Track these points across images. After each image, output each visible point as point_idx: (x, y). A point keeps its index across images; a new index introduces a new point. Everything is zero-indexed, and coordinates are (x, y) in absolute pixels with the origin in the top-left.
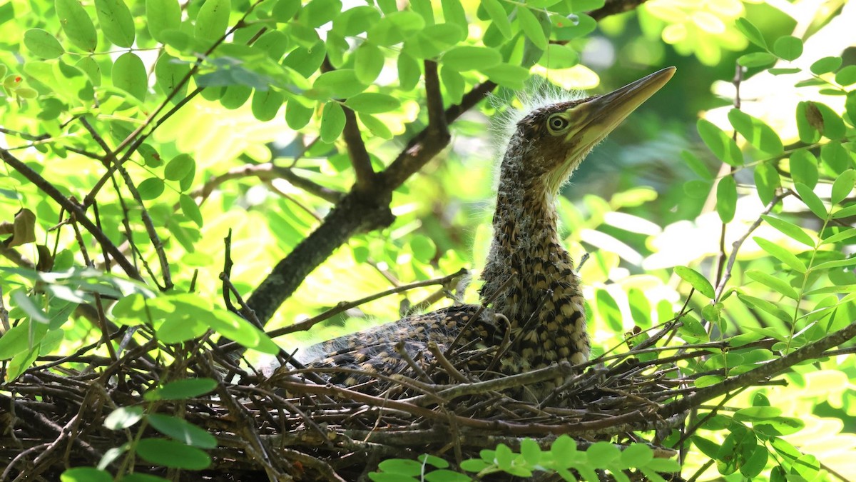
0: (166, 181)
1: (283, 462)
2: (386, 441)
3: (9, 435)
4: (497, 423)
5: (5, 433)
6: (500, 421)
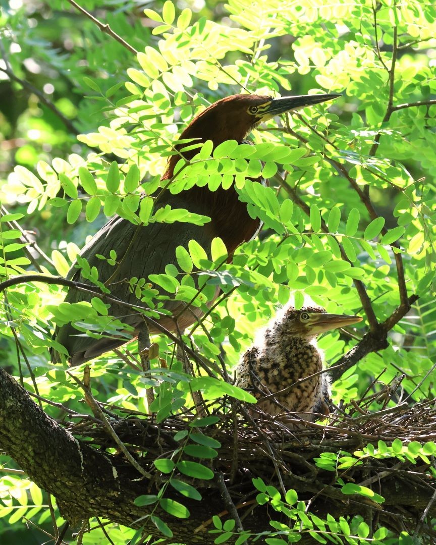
0: (222, 329)
2: (331, 445)
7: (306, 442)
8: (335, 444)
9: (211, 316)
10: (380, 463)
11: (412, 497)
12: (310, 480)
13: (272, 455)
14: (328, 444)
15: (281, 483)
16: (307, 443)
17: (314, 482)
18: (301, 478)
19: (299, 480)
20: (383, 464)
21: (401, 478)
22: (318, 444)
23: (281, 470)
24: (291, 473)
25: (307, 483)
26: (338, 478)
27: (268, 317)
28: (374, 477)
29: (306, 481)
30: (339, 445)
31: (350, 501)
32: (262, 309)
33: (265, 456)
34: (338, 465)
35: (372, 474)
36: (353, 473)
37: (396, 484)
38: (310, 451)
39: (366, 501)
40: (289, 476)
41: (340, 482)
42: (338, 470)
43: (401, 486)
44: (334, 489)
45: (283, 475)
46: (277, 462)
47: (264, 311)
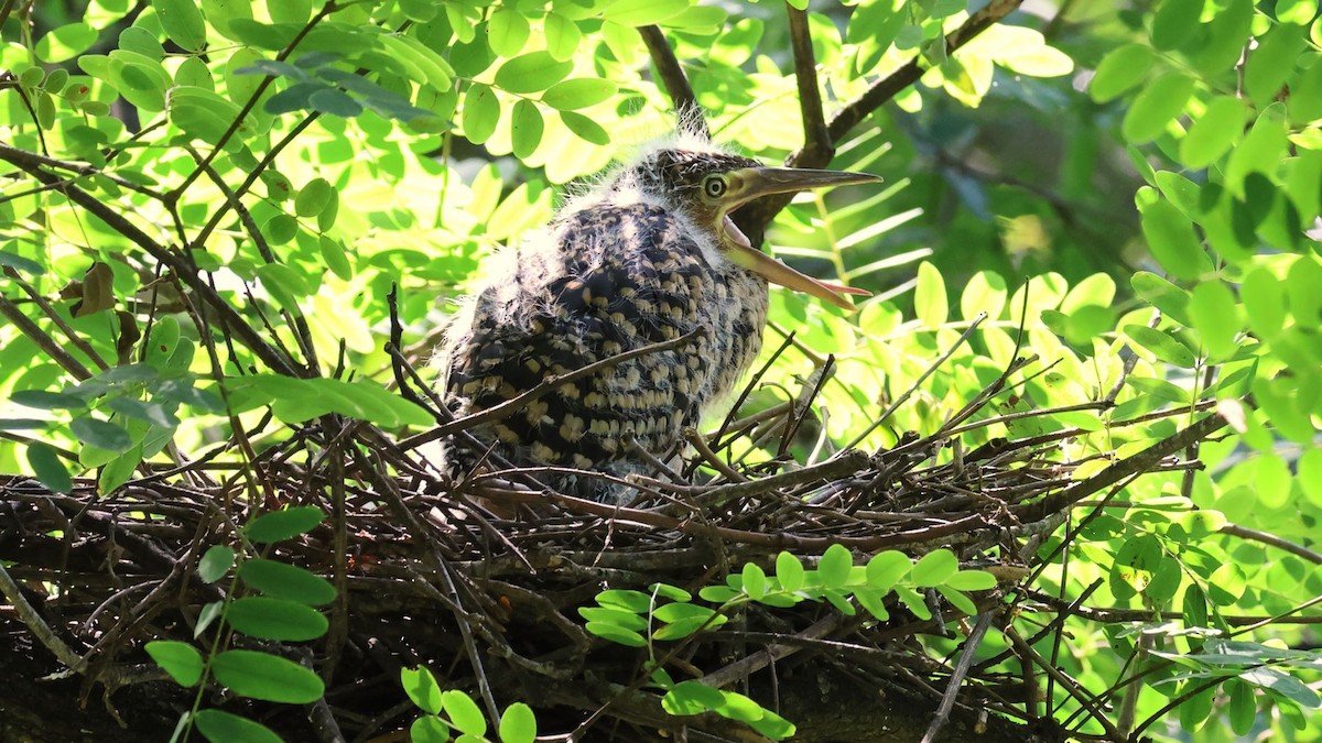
0: (299, 218)
1: (483, 599)
2: (629, 565)
3: (106, 570)
4: (781, 537)
5: (101, 568)
6: (785, 534)
7: (552, 558)
8: (640, 563)
9: (265, 180)
10: (773, 619)
11: (869, 718)
12: (567, 672)
13: (453, 596)
14: (619, 565)
15: (483, 682)
16: (556, 559)
17: (580, 677)
18: (538, 667)
19: (532, 672)
20: (783, 622)
21: (838, 663)
22: (589, 562)
23: (483, 644)
24: (510, 651)
25: (558, 681)
26: (654, 669)
27: (391, 177)
28: (754, 656)
29: (555, 676)
30: (651, 565)
31: (689, 733)
32: (377, 153)
33: (432, 600)
34: (654, 629)
35: (751, 648)
36: (694, 650)
37: (820, 680)
38: (568, 585)
39: (739, 733)
40: (503, 660)
41: (661, 679)
42: (654, 641)
43: (836, 688)
44: (640, 696)
45: (484, 658)
46: (467, 618)
47: (382, 159)
